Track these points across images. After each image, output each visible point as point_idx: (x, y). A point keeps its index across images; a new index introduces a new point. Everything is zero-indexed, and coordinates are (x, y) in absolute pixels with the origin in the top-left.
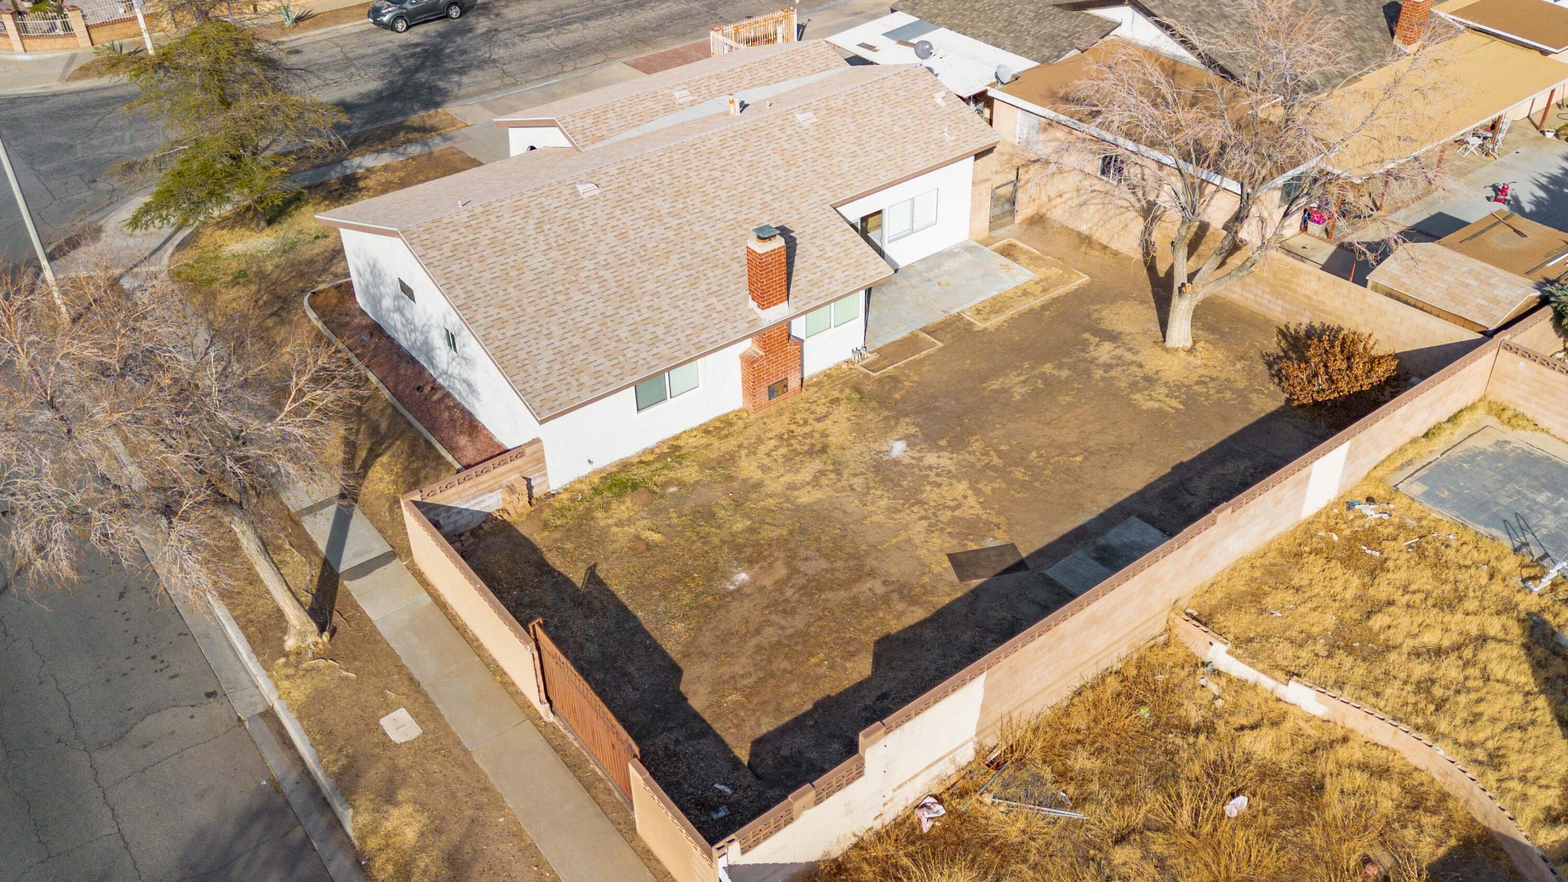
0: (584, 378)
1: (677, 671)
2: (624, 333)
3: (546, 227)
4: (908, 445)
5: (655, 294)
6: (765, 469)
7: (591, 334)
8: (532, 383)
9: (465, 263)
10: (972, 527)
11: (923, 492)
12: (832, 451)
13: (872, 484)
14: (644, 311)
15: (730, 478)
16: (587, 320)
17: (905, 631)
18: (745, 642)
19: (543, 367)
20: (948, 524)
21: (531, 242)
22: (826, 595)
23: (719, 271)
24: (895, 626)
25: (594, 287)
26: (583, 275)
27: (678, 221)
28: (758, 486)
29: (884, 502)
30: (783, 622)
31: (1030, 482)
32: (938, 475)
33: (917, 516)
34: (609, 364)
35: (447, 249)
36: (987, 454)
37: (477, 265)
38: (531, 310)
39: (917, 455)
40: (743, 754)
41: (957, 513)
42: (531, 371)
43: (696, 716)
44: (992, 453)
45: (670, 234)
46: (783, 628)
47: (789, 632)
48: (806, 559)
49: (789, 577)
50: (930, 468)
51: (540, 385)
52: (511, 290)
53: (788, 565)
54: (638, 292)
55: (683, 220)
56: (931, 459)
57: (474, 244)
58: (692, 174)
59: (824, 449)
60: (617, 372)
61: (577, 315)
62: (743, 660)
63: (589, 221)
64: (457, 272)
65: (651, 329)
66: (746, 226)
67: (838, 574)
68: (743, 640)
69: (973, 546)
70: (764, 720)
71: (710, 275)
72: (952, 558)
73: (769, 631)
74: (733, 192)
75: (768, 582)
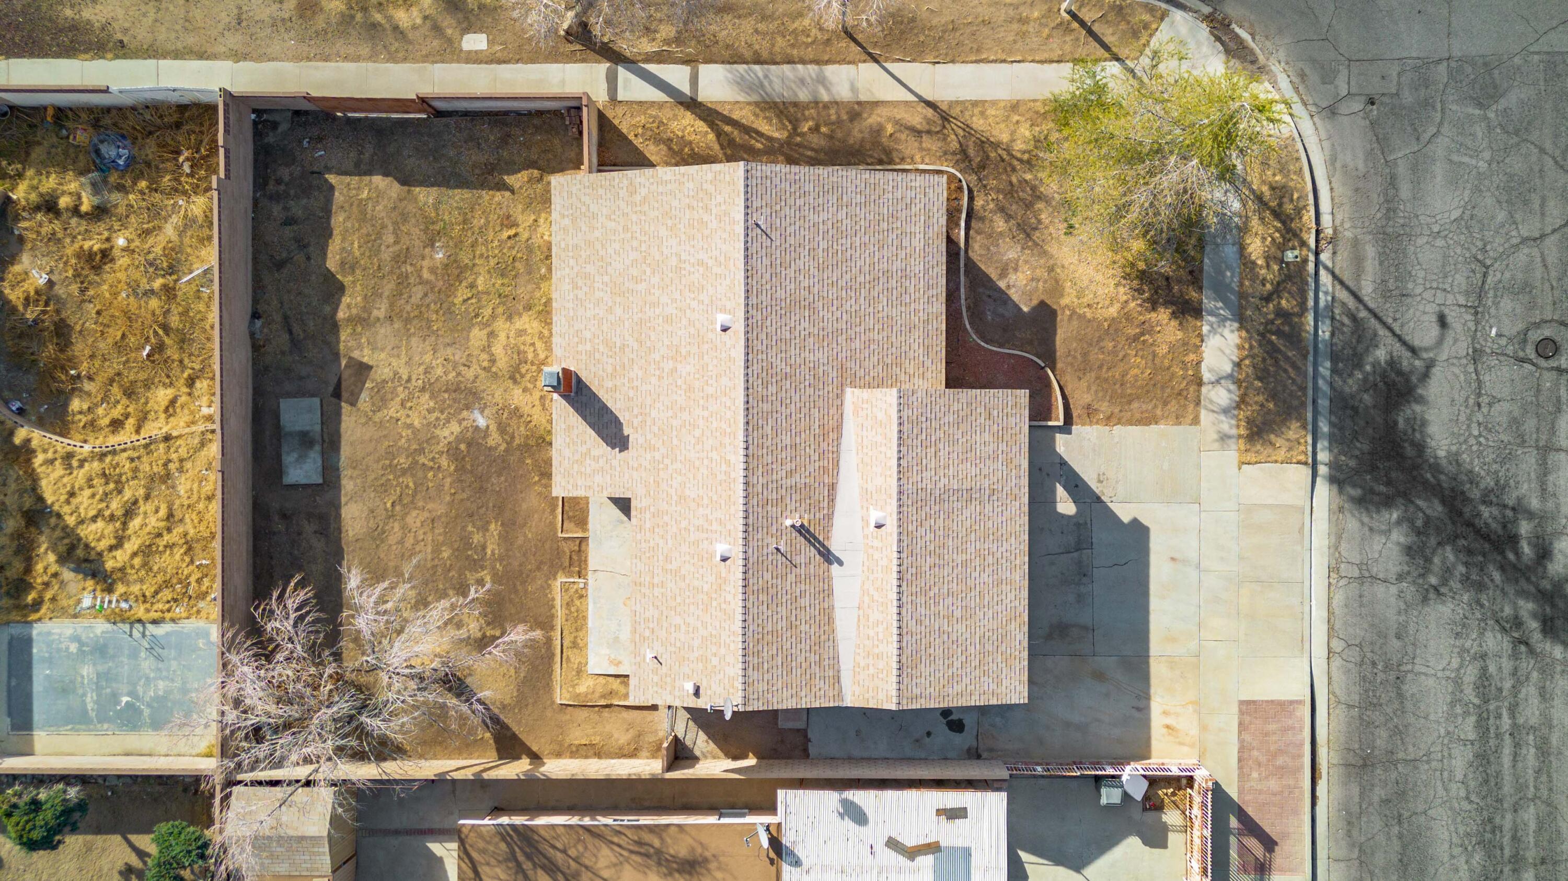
0: (567, 221)
1: (404, 182)
2: (590, 269)
3: (701, 269)
4: (477, 427)
5: (610, 310)
6: (521, 333)
7: (598, 246)
8: (578, 186)
9: (691, 193)
10: (382, 398)
11: (431, 398)
12: (510, 383)
13: (460, 378)
14: (601, 294)
15: (528, 308)
16: (610, 251)
17: (339, 301)
18: (393, 223)
19: (587, 200)
20: (395, 388)
21: (692, 250)
22: (392, 285)
23: (610, 369)
24: (346, 300)
25: (634, 272)
26: (648, 271)
27: (666, 370)
28: (510, 318)
29: (439, 371)
30: (391, 249)
31: (392, 460)
32: (437, 419)
33: (414, 377)
34: (571, 243)
35: (711, 189)
36: (433, 459)
37: (687, 201)
38: (634, 218)
39: (465, 423)
40: (332, 178)
41: (398, 399)
42: (587, 191)
43: (369, 173)
44: (431, 464)
45: (657, 356)
46: (388, 247)
47: (383, 248)
48: (426, 295)
49: (420, 277)
50: (448, 421)
51: (574, 189)
52: (656, 213)
53: (428, 282)
54: (618, 300)
55: (665, 375)
56: (455, 428)
57: (707, 209)
58: (706, 413)
59: (513, 378)
60: (563, 245)
61: (617, 246)
62: (383, 214)
63: (694, 304)
64: (687, 184)
65: (584, 289)
66: (640, 418)
67: (403, 302)
68: (395, 223)
69: (368, 385)
70: (342, 198)
71: (610, 361)
72: (369, 368)
73: (391, 239)
74: (675, 433)
75: (426, 263)
